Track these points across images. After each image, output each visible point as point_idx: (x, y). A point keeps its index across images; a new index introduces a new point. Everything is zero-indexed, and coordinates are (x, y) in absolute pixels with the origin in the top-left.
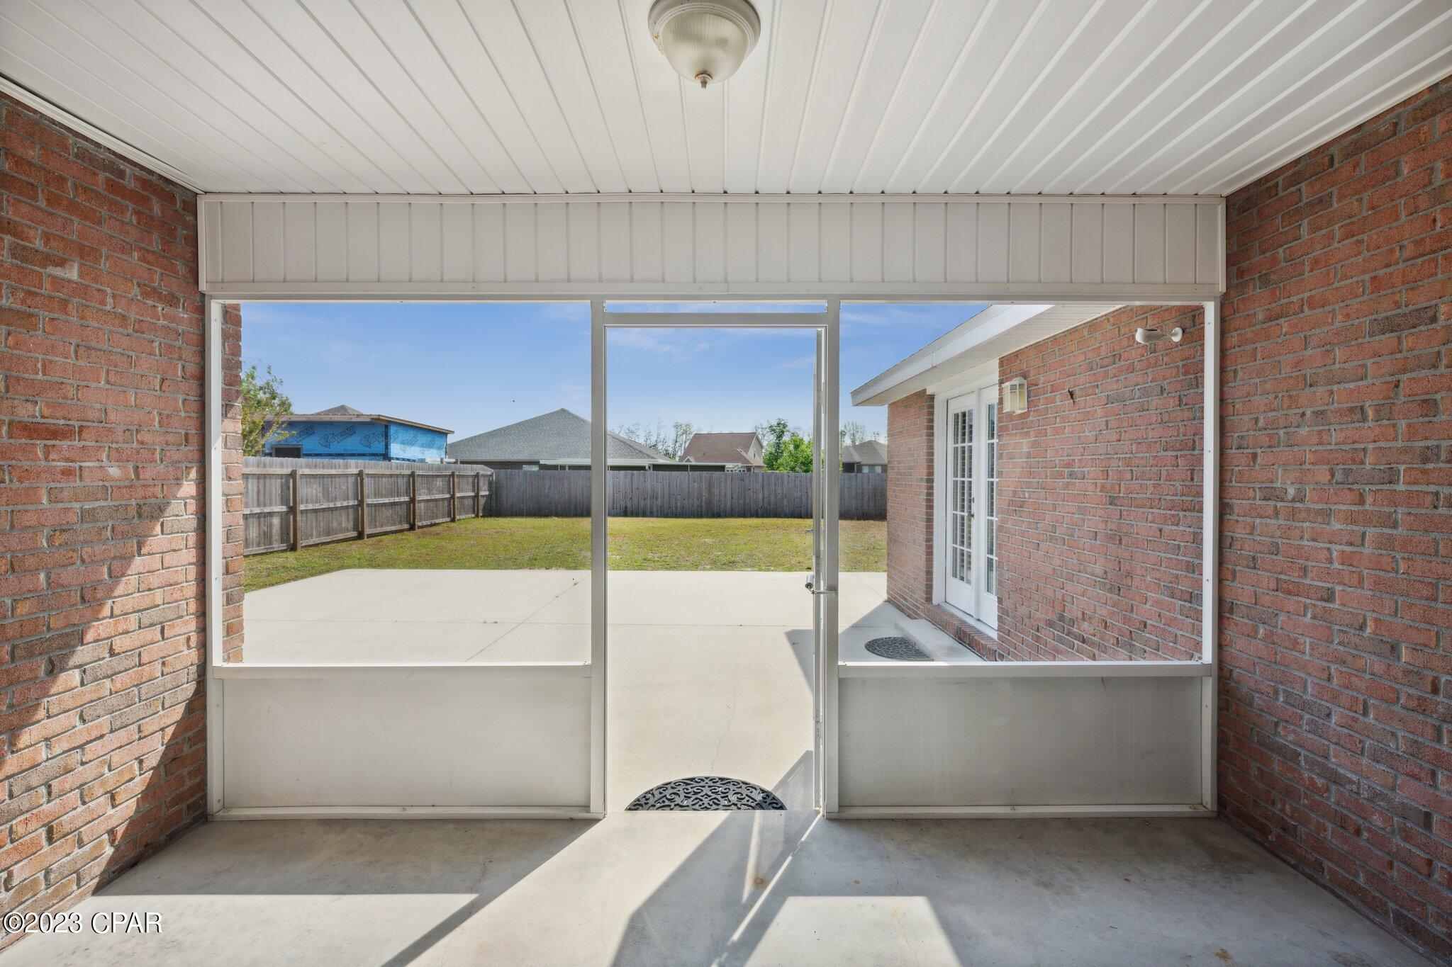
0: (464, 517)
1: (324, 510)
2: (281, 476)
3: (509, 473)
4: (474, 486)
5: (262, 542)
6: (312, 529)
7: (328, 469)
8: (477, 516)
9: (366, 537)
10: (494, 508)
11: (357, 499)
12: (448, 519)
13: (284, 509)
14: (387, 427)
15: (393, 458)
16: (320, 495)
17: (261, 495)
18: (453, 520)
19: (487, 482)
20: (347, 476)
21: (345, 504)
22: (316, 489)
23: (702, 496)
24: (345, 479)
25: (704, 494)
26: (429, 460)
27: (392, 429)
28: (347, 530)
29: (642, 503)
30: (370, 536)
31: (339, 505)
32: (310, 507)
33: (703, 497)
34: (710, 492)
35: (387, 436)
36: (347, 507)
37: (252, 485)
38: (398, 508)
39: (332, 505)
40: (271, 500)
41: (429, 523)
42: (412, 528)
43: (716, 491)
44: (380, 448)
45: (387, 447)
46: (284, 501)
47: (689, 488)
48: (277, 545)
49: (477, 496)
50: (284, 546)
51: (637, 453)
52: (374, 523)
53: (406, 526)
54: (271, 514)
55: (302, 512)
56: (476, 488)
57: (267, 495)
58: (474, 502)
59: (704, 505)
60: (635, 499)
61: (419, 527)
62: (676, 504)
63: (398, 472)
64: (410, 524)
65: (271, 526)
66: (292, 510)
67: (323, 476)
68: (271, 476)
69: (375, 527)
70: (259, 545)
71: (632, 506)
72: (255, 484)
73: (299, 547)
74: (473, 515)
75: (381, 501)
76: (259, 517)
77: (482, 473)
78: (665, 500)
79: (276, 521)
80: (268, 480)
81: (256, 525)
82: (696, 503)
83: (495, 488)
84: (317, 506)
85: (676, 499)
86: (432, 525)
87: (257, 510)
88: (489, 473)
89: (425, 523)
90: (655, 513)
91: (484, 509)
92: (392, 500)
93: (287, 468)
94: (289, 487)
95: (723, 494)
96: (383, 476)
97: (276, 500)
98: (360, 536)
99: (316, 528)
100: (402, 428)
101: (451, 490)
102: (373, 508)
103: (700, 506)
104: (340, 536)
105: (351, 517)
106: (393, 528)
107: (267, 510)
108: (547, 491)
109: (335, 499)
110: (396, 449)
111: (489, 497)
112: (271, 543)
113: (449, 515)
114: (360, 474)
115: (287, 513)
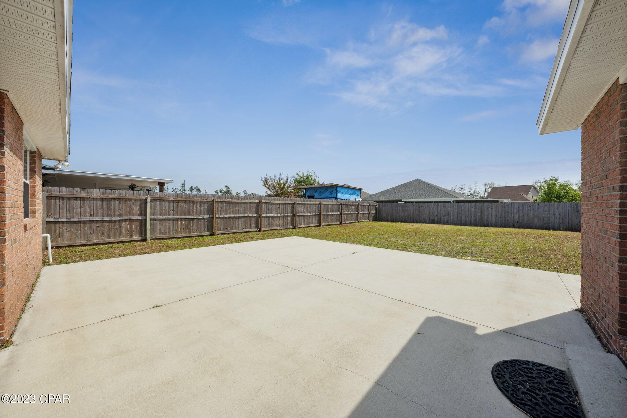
0: (364, 221)
1: (306, 216)
2: (291, 204)
3: (383, 204)
4: (368, 209)
5: (284, 225)
6: (302, 222)
7: (308, 202)
8: (370, 221)
9: (321, 226)
10: (377, 218)
11: (319, 213)
12: (357, 221)
13: (292, 215)
14: (336, 188)
15: (338, 199)
16: (305, 211)
17: (284, 210)
18: (359, 222)
19: (375, 208)
20: (315, 204)
21: (314, 214)
22: (303, 209)
23: (476, 215)
24: (314, 205)
25: (478, 214)
26: (351, 199)
27: (338, 189)
28: (315, 223)
29: (443, 218)
30: (323, 226)
31: (311, 214)
32: (301, 214)
33: (478, 216)
34: (482, 213)
35: (336, 191)
36: (315, 215)
37: (281, 207)
38: (335, 216)
39: (309, 214)
40: (287, 211)
41: (348, 222)
42: (341, 223)
43: (486, 213)
44: (334, 195)
45: (336, 195)
46: (292, 212)
47: (469, 211)
48: (289, 227)
49: (370, 213)
50: (292, 227)
51: (449, 196)
52: (325, 221)
53: (339, 223)
54: (287, 216)
55: (298, 216)
56: (369, 210)
57: (286, 209)
58: (368, 215)
59: (478, 220)
60: (439, 216)
61: (343, 224)
62: (461, 219)
63: (335, 203)
64: (340, 222)
65: (288, 220)
66: (294, 215)
67: (306, 204)
68: (287, 204)
69: (326, 222)
70: (283, 226)
71: (437, 219)
72: (282, 207)
73: (296, 228)
74: (368, 220)
75: (328, 213)
76: (283, 217)
77: (372, 204)
78: (455, 217)
79: (289, 219)
80: (286, 205)
81: (282, 220)
82: (473, 219)
83: (378, 210)
84: (304, 214)
85: (461, 216)
86: (349, 223)
87: (283, 215)
88: (376, 204)
89: (346, 222)
90: (449, 223)
91: (373, 218)
92: (332, 213)
93: (293, 201)
94: (293, 208)
95: (490, 215)
96: (329, 204)
97: (289, 212)
98: (320, 225)
99: (303, 222)
100: (342, 188)
101: (358, 210)
102: (325, 216)
103: (476, 220)
104: (312, 225)
105: (317, 218)
106: (333, 223)
107: (286, 215)
108: (398, 212)
109: (311, 212)
110: (340, 196)
111: (376, 213)
112: (287, 226)
113: (357, 220)
114: (320, 204)
115: (293, 216)
